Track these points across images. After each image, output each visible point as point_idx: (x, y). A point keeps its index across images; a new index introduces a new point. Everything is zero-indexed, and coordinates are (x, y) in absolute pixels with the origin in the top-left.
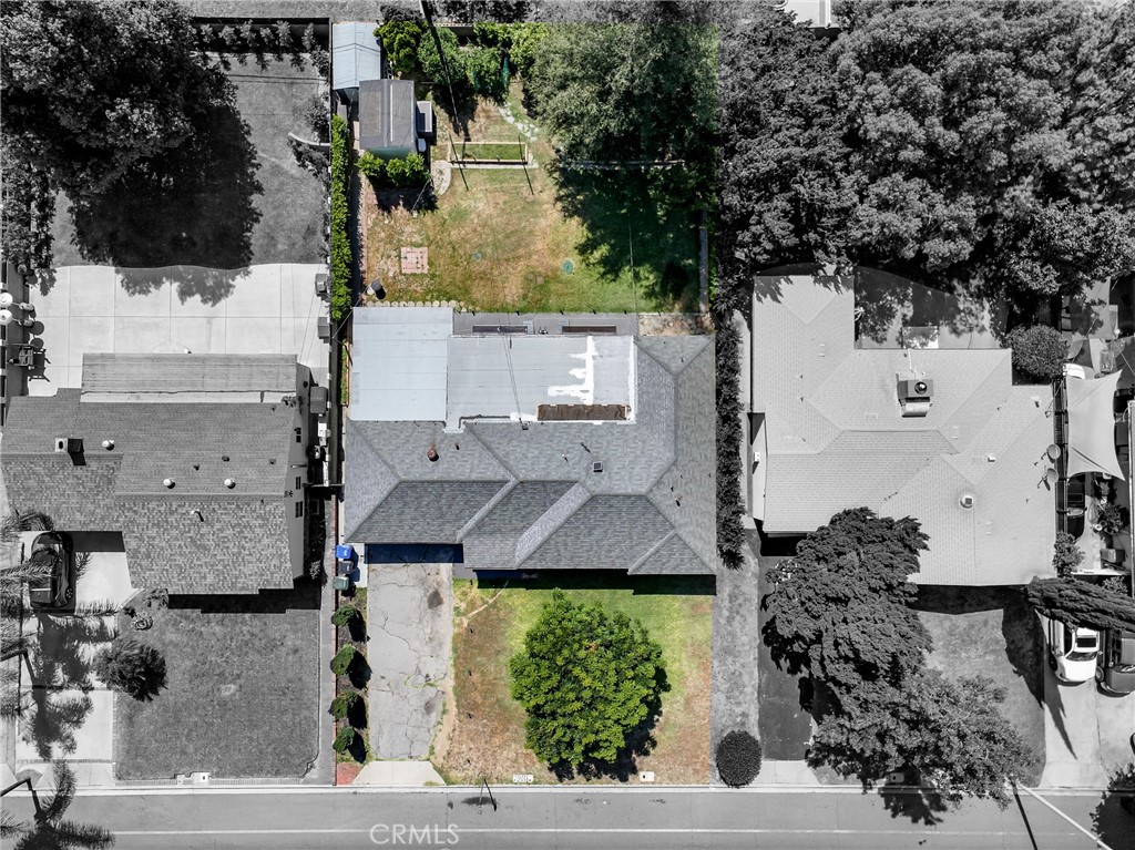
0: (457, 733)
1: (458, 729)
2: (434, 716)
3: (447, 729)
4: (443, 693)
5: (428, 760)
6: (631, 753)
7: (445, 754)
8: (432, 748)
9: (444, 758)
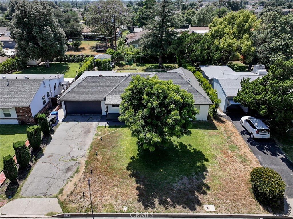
0: (81, 182)
1: (82, 180)
2: (70, 174)
3: (75, 180)
4: (79, 163)
5: (56, 197)
6: (194, 192)
7: (69, 193)
8: (62, 190)
9: (68, 195)
